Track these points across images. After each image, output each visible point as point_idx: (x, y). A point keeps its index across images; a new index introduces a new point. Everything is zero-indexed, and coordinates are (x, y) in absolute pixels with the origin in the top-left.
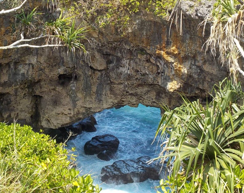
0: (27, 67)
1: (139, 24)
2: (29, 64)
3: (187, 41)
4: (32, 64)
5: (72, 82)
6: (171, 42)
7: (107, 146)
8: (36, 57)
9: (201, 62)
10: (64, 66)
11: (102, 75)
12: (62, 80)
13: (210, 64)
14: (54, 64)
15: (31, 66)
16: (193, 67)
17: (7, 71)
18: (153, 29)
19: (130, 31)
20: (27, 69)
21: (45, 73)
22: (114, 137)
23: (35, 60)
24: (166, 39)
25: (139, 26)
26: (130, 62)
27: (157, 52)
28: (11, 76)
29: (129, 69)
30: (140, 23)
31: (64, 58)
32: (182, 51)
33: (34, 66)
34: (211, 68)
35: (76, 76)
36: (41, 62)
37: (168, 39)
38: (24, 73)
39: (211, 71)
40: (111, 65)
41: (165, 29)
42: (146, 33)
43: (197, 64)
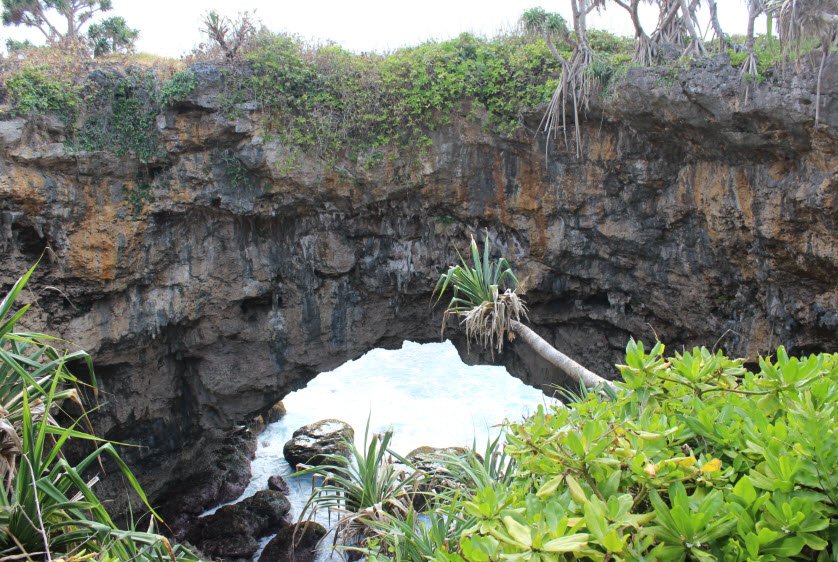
0: (168, 294)
1: (448, 153)
2: (172, 287)
3: (560, 179)
4: (178, 285)
5: (271, 313)
6: (517, 186)
7: (332, 442)
8: (187, 268)
9: (594, 218)
10: (254, 278)
11: (341, 287)
12: (251, 313)
13: (616, 220)
14: (232, 277)
15: (177, 291)
16: (573, 232)
17: (125, 310)
18: (475, 162)
19: (428, 170)
20: (169, 297)
21: (212, 301)
22: (339, 422)
23: (187, 275)
24: (505, 181)
25: (450, 157)
26: (413, 245)
27: (487, 213)
28: (135, 321)
29: (412, 262)
30: (450, 150)
31: (254, 260)
32: (546, 202)
33: (185, 289)
34: (618, 227)
35: (280, 299)
36: (202, 277)
37: (509, 181)
38: (164, 310)
39: (620, 235)
40: (368, 260)
41: (501, 160)
42: (463, 173)
43: (583, 224)
